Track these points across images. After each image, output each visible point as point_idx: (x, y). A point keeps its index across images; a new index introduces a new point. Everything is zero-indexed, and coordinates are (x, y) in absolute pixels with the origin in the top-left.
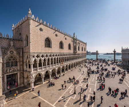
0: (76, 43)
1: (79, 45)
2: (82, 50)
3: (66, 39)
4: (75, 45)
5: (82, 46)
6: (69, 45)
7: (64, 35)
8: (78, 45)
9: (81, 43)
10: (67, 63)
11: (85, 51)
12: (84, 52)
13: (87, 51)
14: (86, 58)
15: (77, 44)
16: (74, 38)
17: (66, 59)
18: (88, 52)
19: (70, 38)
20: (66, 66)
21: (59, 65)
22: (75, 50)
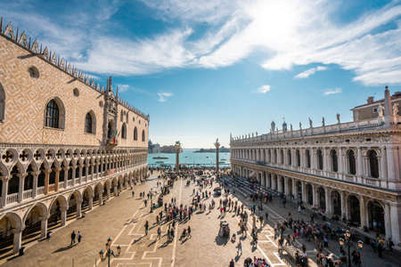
0: (115, 112)
1: (125, 121)
2: (135, 138)
3: (76, 92)
4: (110, 117)
5: (136, 124)
6: (90, 118)
7: (67, 78)
8: (122, 120)
9: (132, 115)
10: (76, 185)
11: (143, 140)
12: (140, 144)
13: (150, 143)
14: (145, 165)
15: (119, 114)
16: (109, 94)
17: (71, 171)
18: (154, 146)
19: (95, 92)
20: (72, 197)
21: (37, 197)
22: (109, 137)
